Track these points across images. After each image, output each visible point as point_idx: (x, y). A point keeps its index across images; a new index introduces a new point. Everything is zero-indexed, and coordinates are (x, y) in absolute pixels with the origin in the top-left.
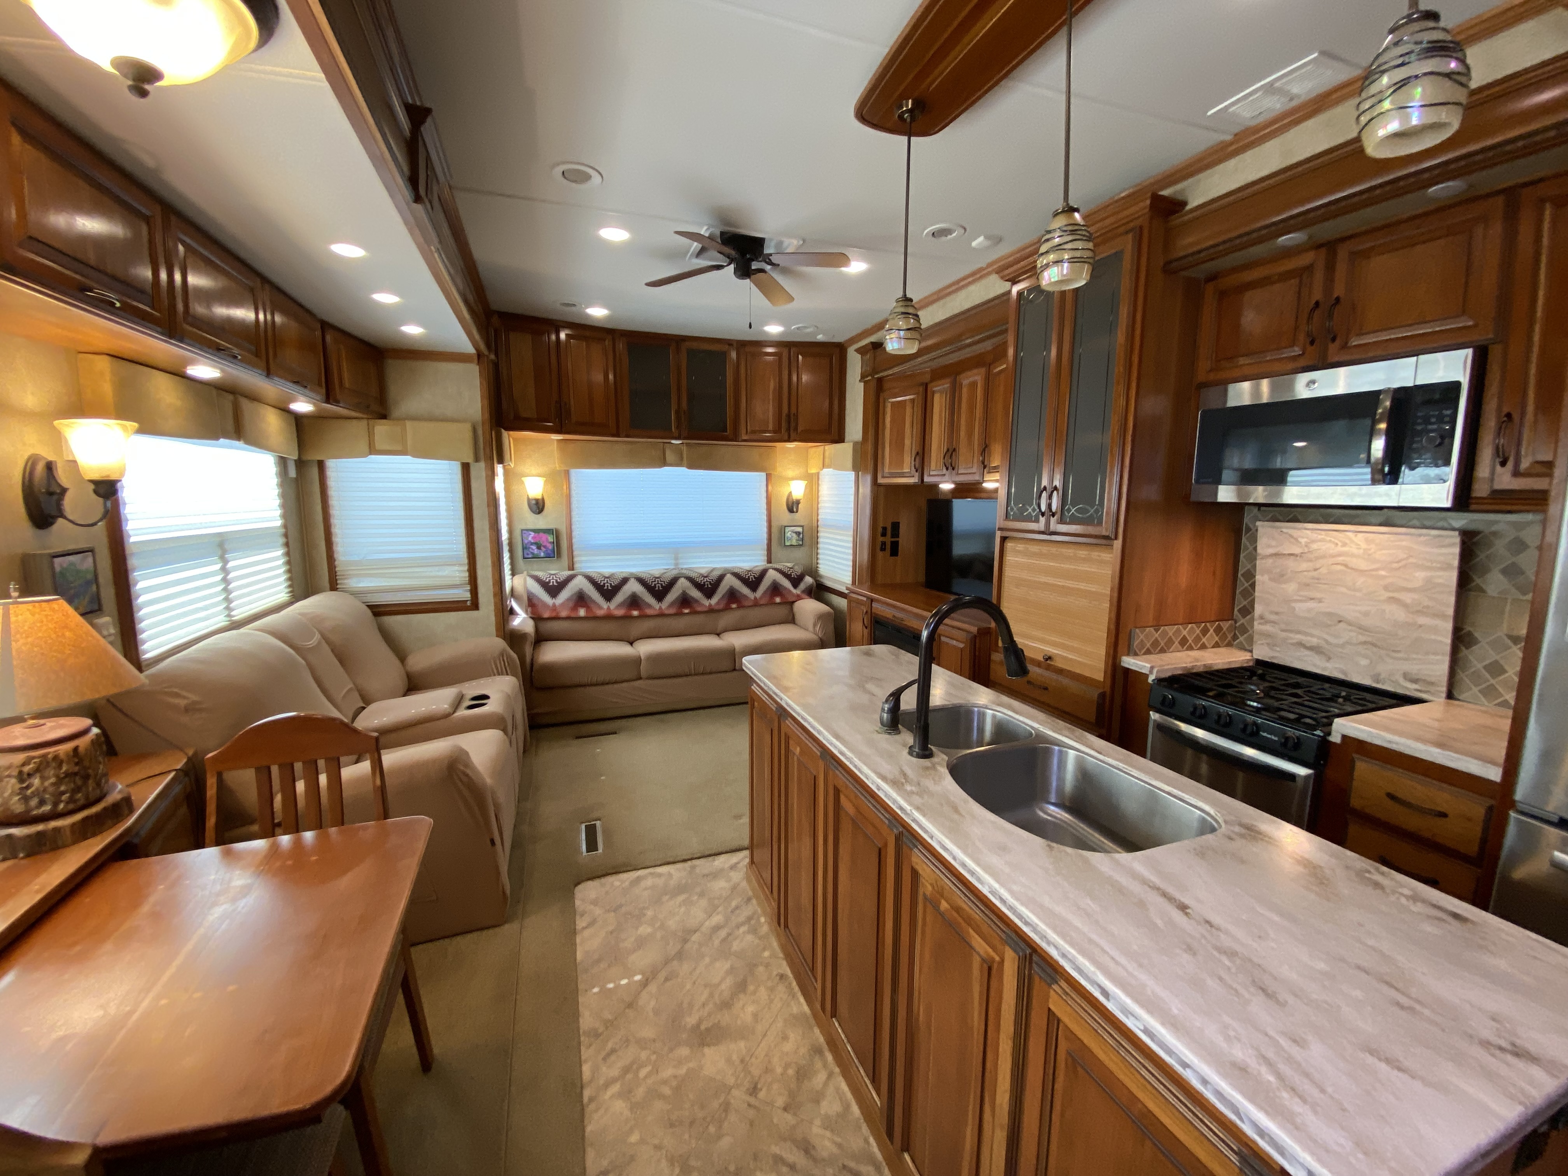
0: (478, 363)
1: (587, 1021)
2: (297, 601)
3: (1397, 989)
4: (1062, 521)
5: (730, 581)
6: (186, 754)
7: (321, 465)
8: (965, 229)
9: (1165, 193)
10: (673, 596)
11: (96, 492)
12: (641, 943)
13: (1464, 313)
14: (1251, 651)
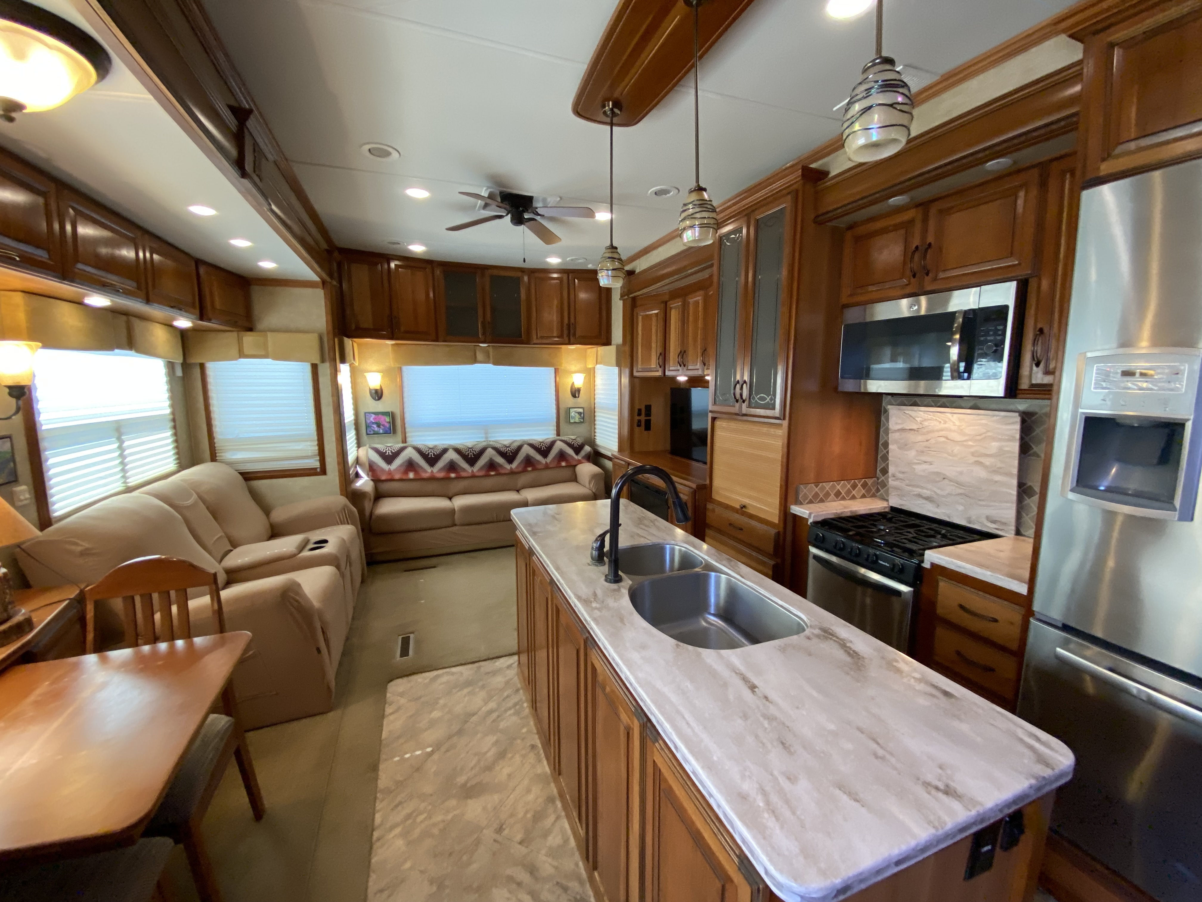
0: (323, 288)
1: (384, 780)
2: (183, 470)
3: (878, 744)
4: (749, 406)
5: (526, 450)
6: (79, 587)
7: (202, 366)
8: (679, 190)
9: (813, 166)
10: (482, 461)
11: (10, 394)
12: (433, 723)
13: (1012, 254)
14: (887, 501)
